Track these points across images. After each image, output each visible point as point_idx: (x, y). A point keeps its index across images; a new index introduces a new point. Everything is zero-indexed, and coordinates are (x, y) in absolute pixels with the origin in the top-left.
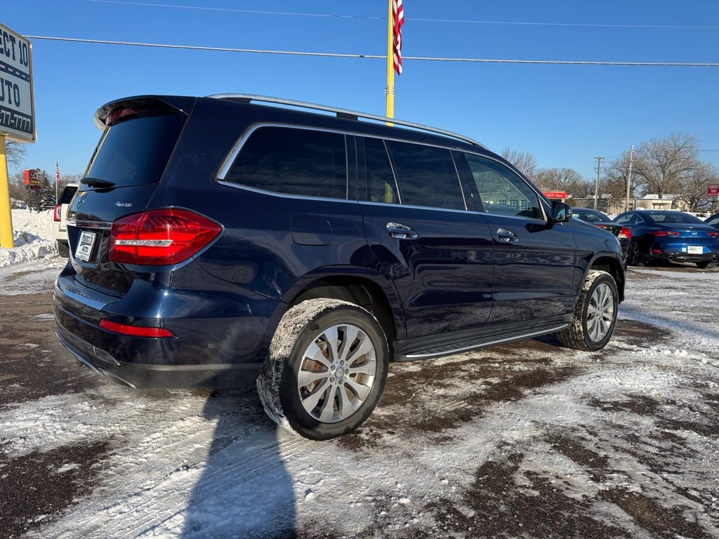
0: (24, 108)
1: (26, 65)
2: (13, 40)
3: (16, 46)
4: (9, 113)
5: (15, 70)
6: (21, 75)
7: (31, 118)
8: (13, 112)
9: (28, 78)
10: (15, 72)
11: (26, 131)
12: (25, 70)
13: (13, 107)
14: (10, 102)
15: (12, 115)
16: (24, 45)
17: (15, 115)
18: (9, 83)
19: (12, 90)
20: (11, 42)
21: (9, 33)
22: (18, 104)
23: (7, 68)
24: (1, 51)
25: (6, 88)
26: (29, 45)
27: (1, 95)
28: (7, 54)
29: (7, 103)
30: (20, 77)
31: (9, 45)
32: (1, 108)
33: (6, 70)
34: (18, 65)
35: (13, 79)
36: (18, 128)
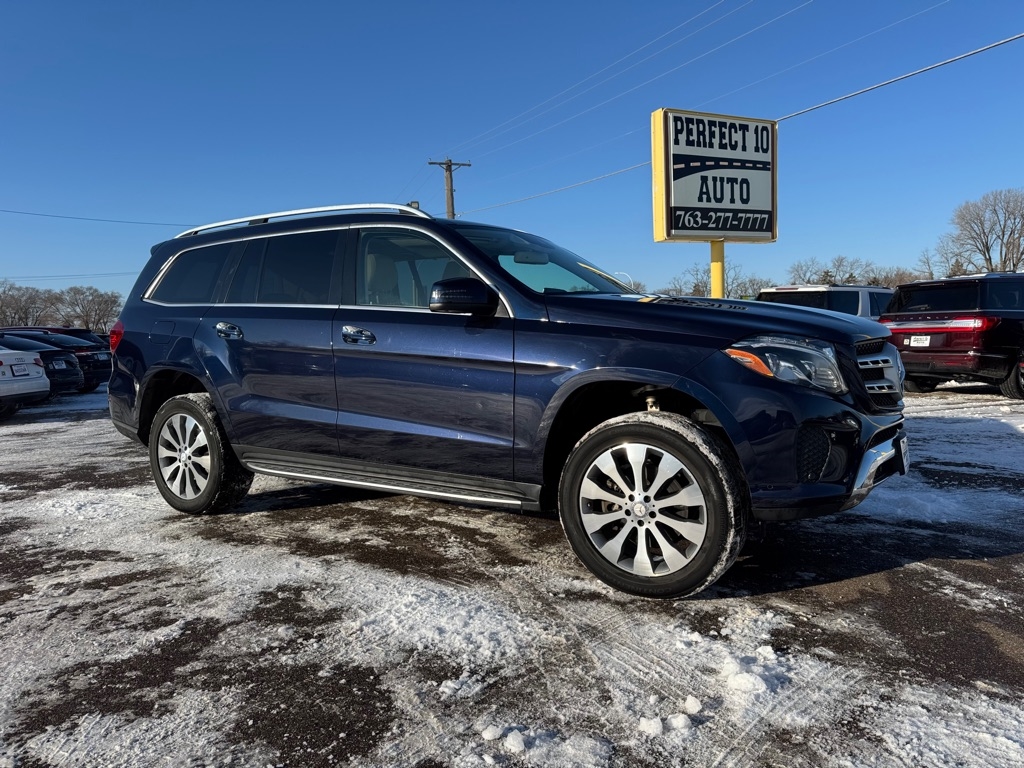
0: (759, 201)
1: (765, 151)
2: (744, 128)
3: (750, 134)
4: (731, 215)
5: (744, 162)
6: (755, 165)
7: (772, 214)
8: (737, 212)
9: (768, 167)
10: (744, 164)
11: (760, 230)
12: (764, 157)
13: (738, 205)
14: (732, 201)
15: (735, 216)
16: (764, 128)
17: (740, 215)
18: (732, 181)
19: (737, 187)
20: (740, 133)
21: (737, 123)
22: (745, 201)
23: (731, 164)
24: (722, 146)
25: (727, 187)
26: (773, 126)
27: (719, 196)
28: (734, 147)
29: (727, 204)
30: (754, 168)
31: (737, 137)
32: (716, 211)
33: (731, 166)
34: (751, 155)
35: (739, 174)
36: (745, 229)
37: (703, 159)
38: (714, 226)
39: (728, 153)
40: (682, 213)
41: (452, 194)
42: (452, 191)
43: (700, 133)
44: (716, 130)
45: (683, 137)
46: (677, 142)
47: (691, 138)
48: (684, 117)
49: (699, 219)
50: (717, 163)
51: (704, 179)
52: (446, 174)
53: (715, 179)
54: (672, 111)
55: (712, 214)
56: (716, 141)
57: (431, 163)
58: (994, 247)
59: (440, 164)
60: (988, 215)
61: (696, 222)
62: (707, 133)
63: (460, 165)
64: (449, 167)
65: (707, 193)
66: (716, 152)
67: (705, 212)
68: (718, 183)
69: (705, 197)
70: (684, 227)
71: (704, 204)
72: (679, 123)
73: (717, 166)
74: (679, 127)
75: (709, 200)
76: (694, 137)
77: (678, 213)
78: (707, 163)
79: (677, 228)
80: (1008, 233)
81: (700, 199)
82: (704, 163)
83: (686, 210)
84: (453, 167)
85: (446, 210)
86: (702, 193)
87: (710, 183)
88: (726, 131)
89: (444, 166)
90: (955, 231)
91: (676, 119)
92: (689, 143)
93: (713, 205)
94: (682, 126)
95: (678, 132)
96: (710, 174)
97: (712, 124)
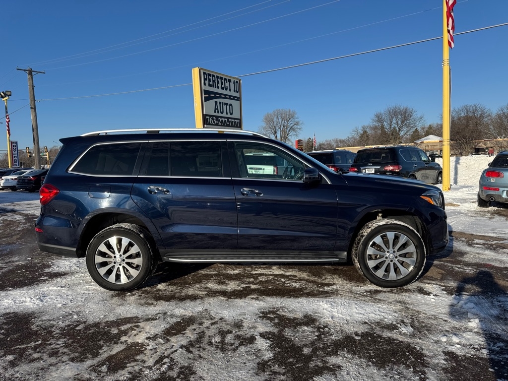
0: (236, 115)
1: (237, 92)
2: (230, 81)
3: (232, 84)
4: (226, 119)
5: (230, 96)
6: (234, 98)
7: (240, 120)
8: (228, 118)
9: (238, 99)
10: (230, 97)
11: (237, 127)
12: (237, 95)
13: (229, 116)
14: (227, 113)
15: (228, 120)
16: (237, 82)
17: (230, 120)
18: (226, 104)
19: (228, 107)
20: (228, 83)
21: (227, 78)
22: (231, 114)
23: (226, 96)
24: (222, 88)
25: (225, 107)
26: (240, 81)
27: (222, 111)
28: (226, 89)
29: (224, 115)
30: (234, 99)
31: (227, 84)
32: (221, 117)
33: (225, 98)
34: (232, 93)
35: (229, 101)
36: (232, 126)
37: (215, 93)
38: (220, 124)
39: (224, 92)
40: (209, 117)
41: (33, 89)
42: (33, 87)
43: (214, 81)
44: (219, 80)
45: (207, 82)
46: (205, 84)
47: (210, 83)
48: (207, 72)
49: (215, 121)
50: (221, 96)
51: (216, 102)
52: (28, 77)
53: (220, 103)
54: (202, 69)
55: (219, 118)
56: (220, 85)
57: (18, 69)
58: (278, 132)
59: (25, 70)
60: (275, 119)
61: (214, 122)
62: (216, 81)
63: (38, 72)
64: (30, 72)
65: (217, 109)
66: (219, 91)
67: (217, 117)
68: (221, 105)
69: (217, 110)
70: (209, 124)
71: (216, 114)
72: (205, 75)
73: (220, 97)
74: (205, 77)
75: (218, 112)
76: (211, 83)
77: (207, 117)
78: (217, 95)
79: (207, 124)
80: (282, 127)
81: (215, 112)
82: (217, 96)
83: (210, 116)
84: (33, 73)
85: (29, 97)
86: (215, 109)
87: (218, 104)
88: (223, 81)
89: (27, 72)
90: (264, 125)
91: (204, 73)
92: (210, 85)
93: (220, 114)
94: (207, 77)
95: (205, 79)
96: (218, 100)
97: (218, 77)
